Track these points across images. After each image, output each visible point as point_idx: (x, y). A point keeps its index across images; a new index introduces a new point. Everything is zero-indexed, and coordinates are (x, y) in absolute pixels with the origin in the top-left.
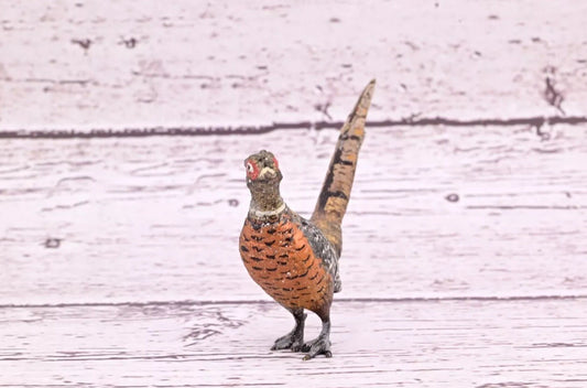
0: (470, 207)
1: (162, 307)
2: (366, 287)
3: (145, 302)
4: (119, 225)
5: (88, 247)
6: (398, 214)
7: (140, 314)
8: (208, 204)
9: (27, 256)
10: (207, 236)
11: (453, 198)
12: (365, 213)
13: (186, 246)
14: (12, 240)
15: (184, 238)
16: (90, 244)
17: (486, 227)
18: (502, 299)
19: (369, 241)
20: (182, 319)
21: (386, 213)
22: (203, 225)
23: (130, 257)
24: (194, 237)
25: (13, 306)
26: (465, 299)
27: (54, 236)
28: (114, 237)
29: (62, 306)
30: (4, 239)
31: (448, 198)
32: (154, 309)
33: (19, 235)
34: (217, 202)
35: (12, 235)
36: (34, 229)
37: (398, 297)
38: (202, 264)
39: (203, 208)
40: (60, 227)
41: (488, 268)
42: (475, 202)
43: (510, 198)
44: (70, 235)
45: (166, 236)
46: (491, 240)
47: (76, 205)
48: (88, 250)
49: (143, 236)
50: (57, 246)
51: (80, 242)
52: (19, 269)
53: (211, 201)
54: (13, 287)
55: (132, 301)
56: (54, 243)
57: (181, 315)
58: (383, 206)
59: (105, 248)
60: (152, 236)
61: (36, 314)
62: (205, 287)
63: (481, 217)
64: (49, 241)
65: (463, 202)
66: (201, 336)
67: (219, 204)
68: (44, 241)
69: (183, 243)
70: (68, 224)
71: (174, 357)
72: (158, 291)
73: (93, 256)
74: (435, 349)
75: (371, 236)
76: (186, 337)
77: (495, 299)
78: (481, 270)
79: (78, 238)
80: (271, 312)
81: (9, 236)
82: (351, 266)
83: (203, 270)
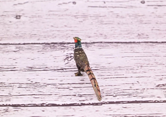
0: (148, 6)
1: (55, 45)
2: (117, 36)
3: (50, 42)
4: (39, 10)
5: (29, 19)
6: (126, 8)
7: (49, 48)
8: (66, 3)
9: (10, 22)
10: (67, 15)
11: (143, 2)
12: (115, 7)
13: (60, 19)
14: (5, 16)
15: (59, 16)
16: (30, 17)
17: (153, 13)
18: (159, 43)
19: (117, 18)
20: (63, 51)
21: (122, 7)
22: (65, 11)
23: (43, 23)
24: (62, 15)
25: (9, 44)
26: (147, 42)
27: (18, 14)
28: (37, 15)
29: (24, 44)
30: (3, 15)
31: (142, 2)
32: (53, 46)
33: (7, 14)
34: (69, 3)
35: (5, 14)
36: (11, 12)
37: (128, 41)
38: (66, 26)
39: (65, 4)
40: (20, 11)
41: (154, 29)
42: (149, 4)
43: (161, 2)
44: (23, 14)
45: (54, 15)
46: (154, 17)
47: (24, 3)
48: (29, 20)
49: (46, 15)
50: (19, 18)
51: (26, 17)
52: (9, 27)
53: (67, 2)
54: (8, 35)
55: (46, 42)
56: (19, 17)
57: (62, 49)
58: (121, 5)
59: (35, 19)
60: (49, 15)
61: (17, 48)
62: (68, 36)
63: (151, 9)
64: (17, 16)
65: (146, 3)
66: (70, 59)
67: (70, 3)
68: (15, 16)
69: (59, 17)
70: (22, 10)
71: (62, 69)
72: (53, 38)
73: (31, 22)
74: (141, 66)
75: (118, 16)
76: (65, 60)
77: (157, 42)
78: (152, 30)
79: (26, 16)
80: (89, 48)
81: (4, 14)
82: (112, 27)
83: (66, 28)
